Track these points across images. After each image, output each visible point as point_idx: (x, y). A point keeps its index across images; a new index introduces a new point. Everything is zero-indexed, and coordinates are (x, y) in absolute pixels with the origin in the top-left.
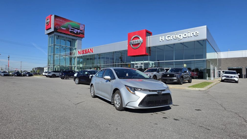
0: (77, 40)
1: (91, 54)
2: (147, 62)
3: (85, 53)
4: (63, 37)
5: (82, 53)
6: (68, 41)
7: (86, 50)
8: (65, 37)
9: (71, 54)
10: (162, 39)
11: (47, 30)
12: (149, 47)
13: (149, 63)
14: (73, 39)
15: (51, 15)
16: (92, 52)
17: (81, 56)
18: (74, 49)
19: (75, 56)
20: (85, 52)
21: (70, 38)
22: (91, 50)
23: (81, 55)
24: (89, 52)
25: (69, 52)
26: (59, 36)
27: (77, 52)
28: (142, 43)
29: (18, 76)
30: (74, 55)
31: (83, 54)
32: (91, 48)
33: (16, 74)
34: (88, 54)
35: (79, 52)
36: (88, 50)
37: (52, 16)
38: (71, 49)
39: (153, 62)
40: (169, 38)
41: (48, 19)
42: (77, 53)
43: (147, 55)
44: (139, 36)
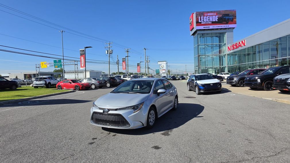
0: (225, 33)
1: (244, 47)
3: (236, 48)
4: (207, 34)
5: (232, 48)
6: (216, 36)
7: (237, 44)
8: (210, 33)
9: (220, 52)
11: (191, 30)
14: (220, 33)
15: (193, 14)
16: (244, 45)
17: (232, 53)
18: (223, 46)
19: (225, 54)
20: (235, 47)
21: (216, 33)
22: (242, 42)
23: (232, 51)
24: (240, 46)
25: (218, 50)
26: (203, 34)
27: (227, 48)
30: (224, 52)
31: (233, 49)
32: (242, 40)
33: (172, 79)
34: (240, 48)
35: (228, 47)
36: (239, 43)
37: (194, 14)
38: (220, 46)
41: (191, 19)
42: (226, 50)
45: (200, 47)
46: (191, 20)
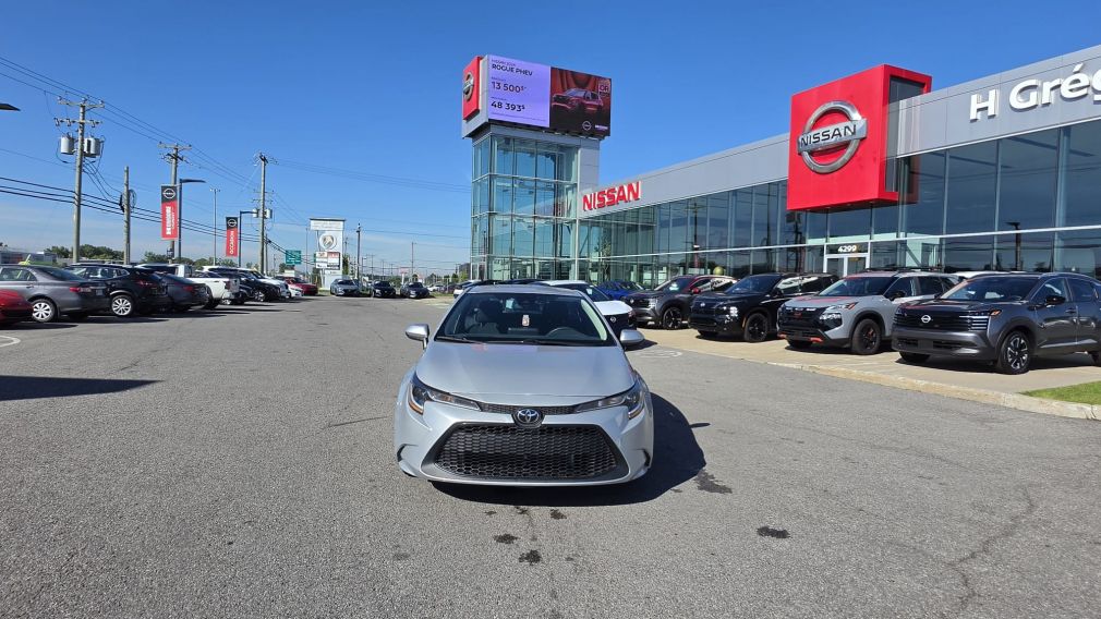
0: (578, 148)
1: (633, 205)
2: (890, 237)
3: (610, 204)
4: (523, 142)
5: (597, 202)
6: (547, 156)
7: (613, 190)
8: (532, 140)
9: (557, 209)
10: (986, 108)
11: (468, 118)
12: (908, 160)
13: (904, 243)
14: (562, 148)
15: (479, 59)
16: (636, 196)
17: (595, 217)
18: (568, 189)
19: (572, 218)
20: (607, 200)
21: (550, 145)
22: (630, 188)
23: (595, 212)
24: (623, 198)
25: (551, 202)
26: (508, 140)
27: (580, 200)
28: (862, 139)
29: (384, 296)
30: (569, 212)
31: (600, 206)
32: (630, 182)
33: (377, 291)
34: (622, 206)
35: (585, 198)
36: (621, 189)
37: (481, 62)
38: (558, 191)
39: (934, 239)
40: (1033, 95)
41: (469, 76)
42: (577, 207)
43: (895, 203)
44: (848, 105)
45: (497, 183)
46: (472, 81)
